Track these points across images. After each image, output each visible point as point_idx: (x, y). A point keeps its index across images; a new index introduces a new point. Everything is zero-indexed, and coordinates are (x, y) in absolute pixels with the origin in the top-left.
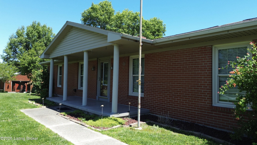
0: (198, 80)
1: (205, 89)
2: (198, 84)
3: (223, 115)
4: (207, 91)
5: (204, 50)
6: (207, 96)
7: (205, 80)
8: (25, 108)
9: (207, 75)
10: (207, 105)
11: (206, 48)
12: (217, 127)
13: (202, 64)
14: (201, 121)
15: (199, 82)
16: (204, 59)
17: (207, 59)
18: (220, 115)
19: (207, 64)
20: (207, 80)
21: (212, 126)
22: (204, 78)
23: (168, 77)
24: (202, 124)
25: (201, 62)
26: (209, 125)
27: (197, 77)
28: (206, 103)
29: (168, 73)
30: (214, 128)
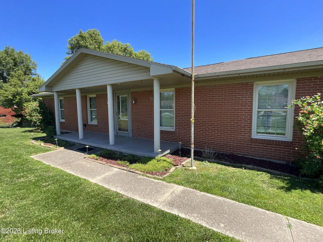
0: (238, 114)
1: (245, 123)
2: (238, 119)
3: (262, 146)
4: (247, 125)
5: (246, 87)
6: (247, 130)
7: (246, 115)
8: (36, 153)
9: (248, 110)
10: (247, 138)
11: (248, 84)
12: (256, 156)
13: (243, 100)
14: (239, 152)
15: (239, 117)
16: (246, 95)
17: (248, 95)
18: (260, 146)
19: (248, 100)
20: (248, 115)
21: (251, 156)
22: (244, 113)
23: (204, 112)
24: (241, 154)
25: (242, 98)
26: (248, 155)
27: (237, 113)
28: (245, 136)
29: (204, 108)
30: (254, 158)
